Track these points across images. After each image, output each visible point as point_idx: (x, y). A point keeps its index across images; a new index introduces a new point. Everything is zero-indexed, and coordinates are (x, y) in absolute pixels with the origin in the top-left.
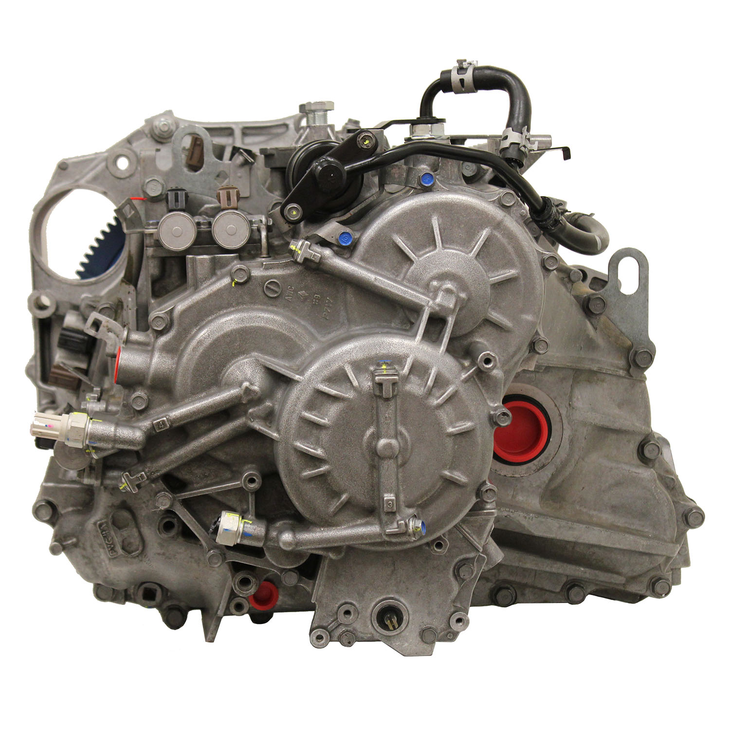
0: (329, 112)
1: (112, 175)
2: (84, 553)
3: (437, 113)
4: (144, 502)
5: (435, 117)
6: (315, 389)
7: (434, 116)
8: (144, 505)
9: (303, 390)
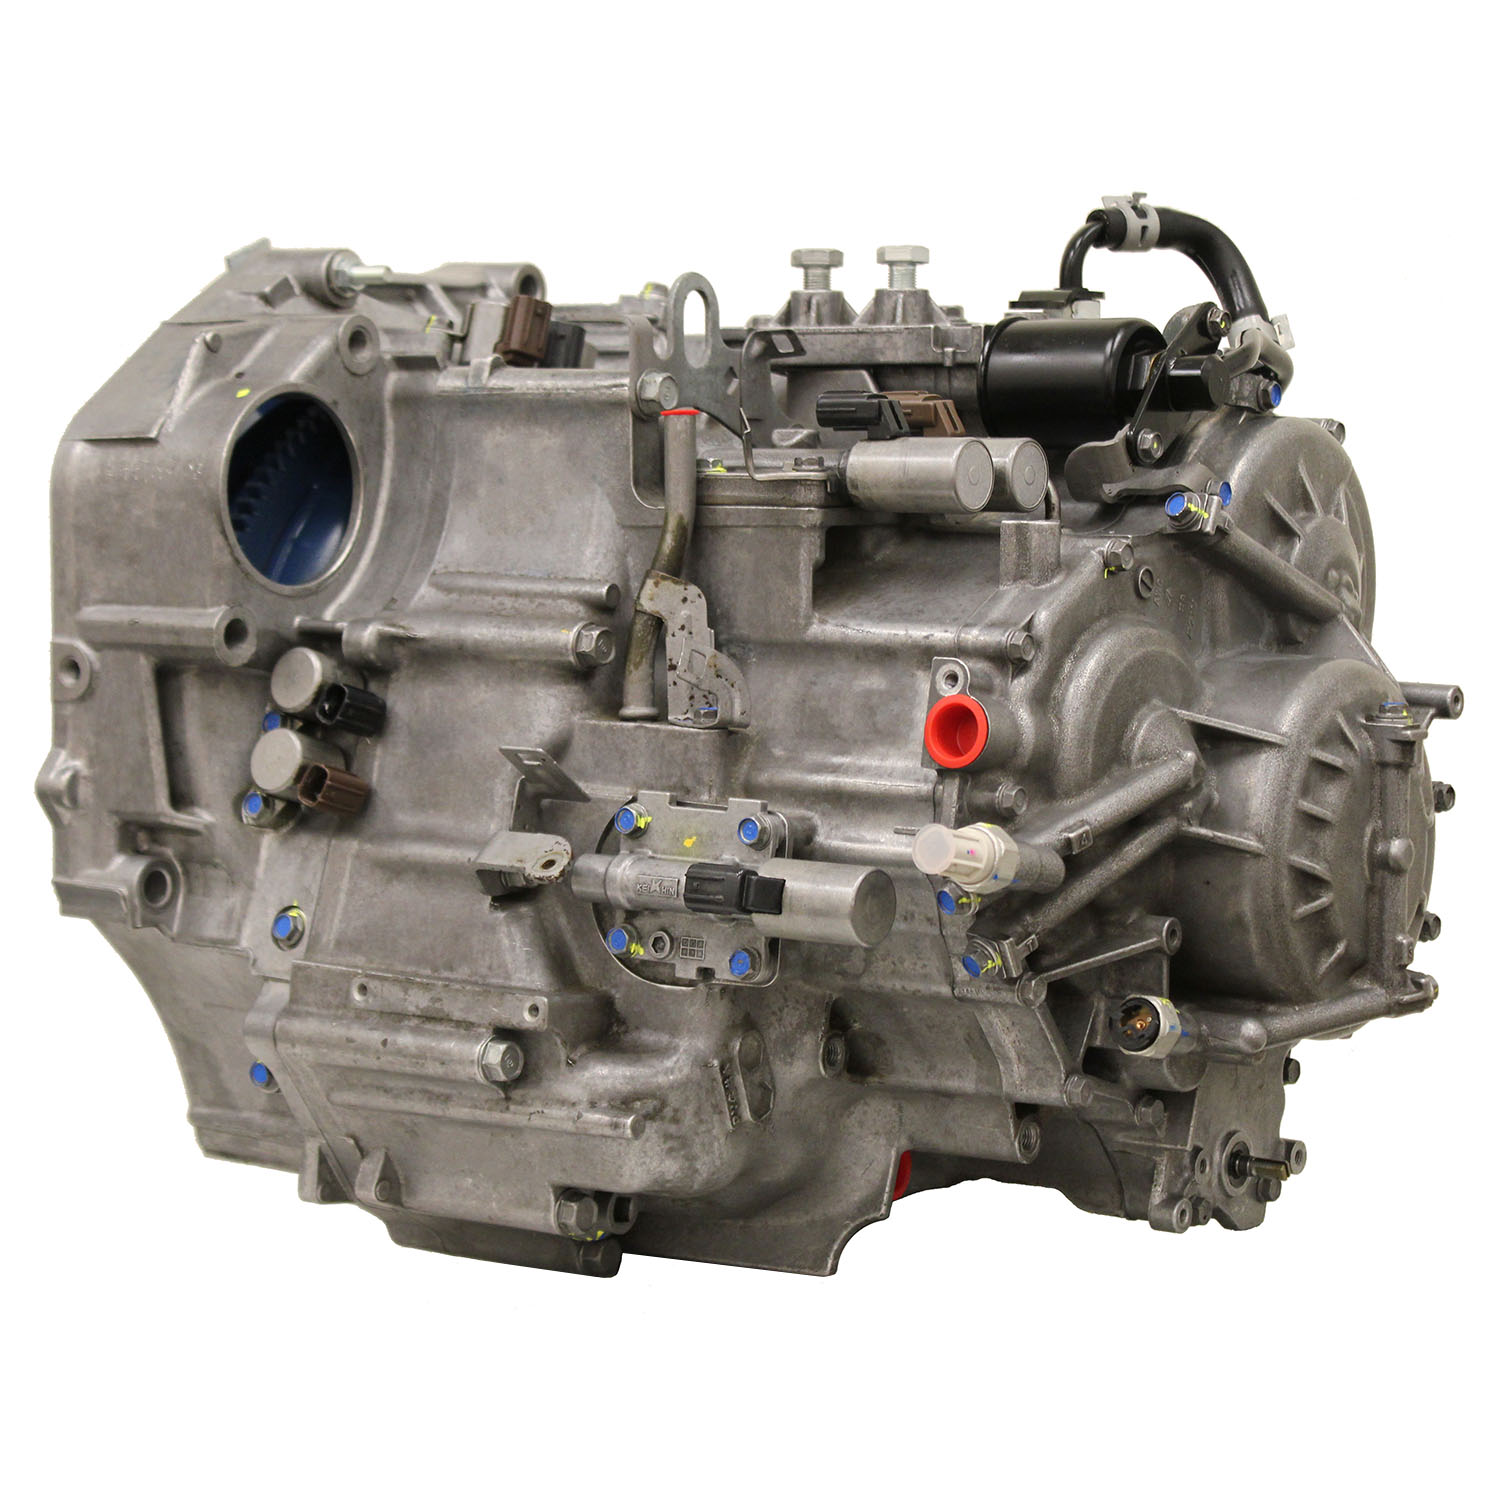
0: (919, 268)
1: (346, 368)
2: (673, 1129)
3: (1089, 282)
4: (774, 1013)
5: (1086, 290)
6: (1309, 756)
7: (1084, 286)
8: (773, 1019)
9: (1293, 760)
